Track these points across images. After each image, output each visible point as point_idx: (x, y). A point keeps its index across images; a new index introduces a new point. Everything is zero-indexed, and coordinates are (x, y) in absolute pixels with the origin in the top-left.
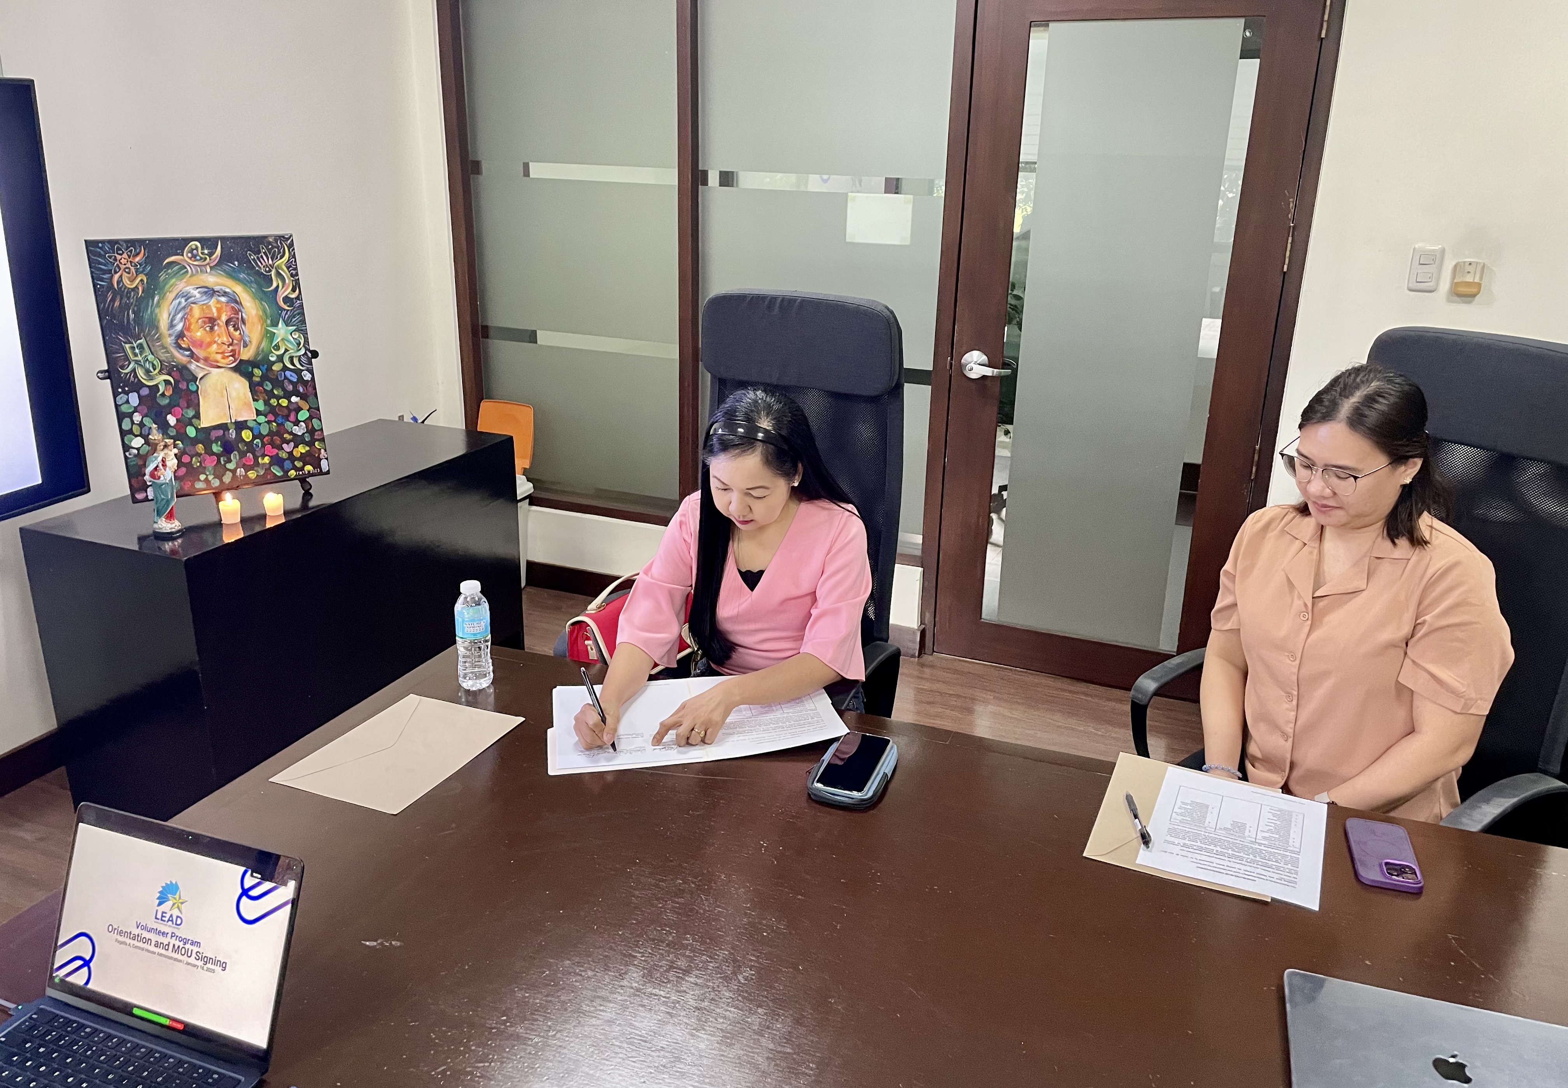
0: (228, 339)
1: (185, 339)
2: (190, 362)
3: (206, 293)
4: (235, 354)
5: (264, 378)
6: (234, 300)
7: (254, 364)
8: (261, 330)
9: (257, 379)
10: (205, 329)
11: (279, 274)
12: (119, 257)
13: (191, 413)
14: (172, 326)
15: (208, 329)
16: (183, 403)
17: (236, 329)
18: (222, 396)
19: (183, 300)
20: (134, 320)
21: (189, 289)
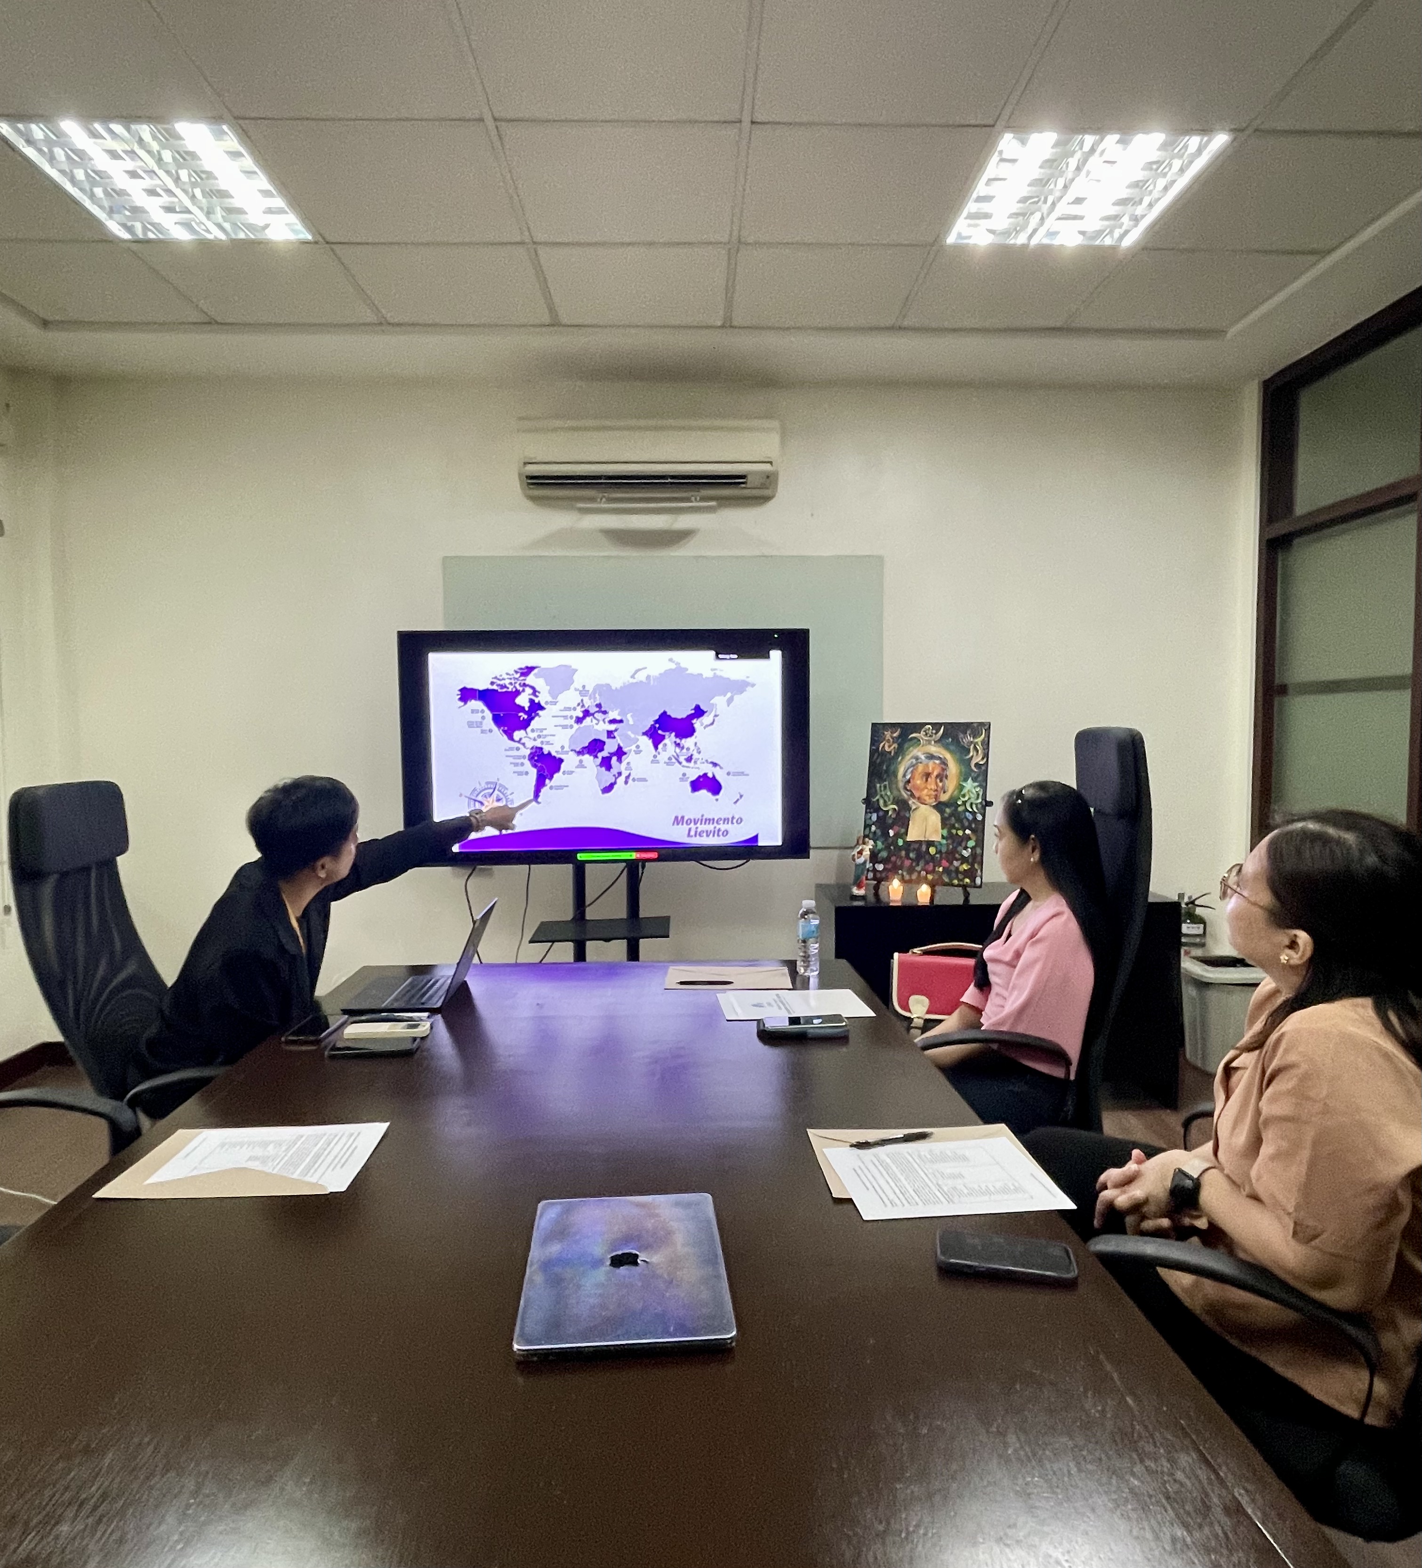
0: (935, 787)
1: (910, 784)
2: (910, 799)
3: (928, 757)
4: (937, 797)
5: (952, 815)
10: (923, 780)
11: (975, 748)
12: (886, 733)
14: (904, 776)
17: (941, 782)
18: (923, 823)
19: (914, 761)
21: (919, 754)
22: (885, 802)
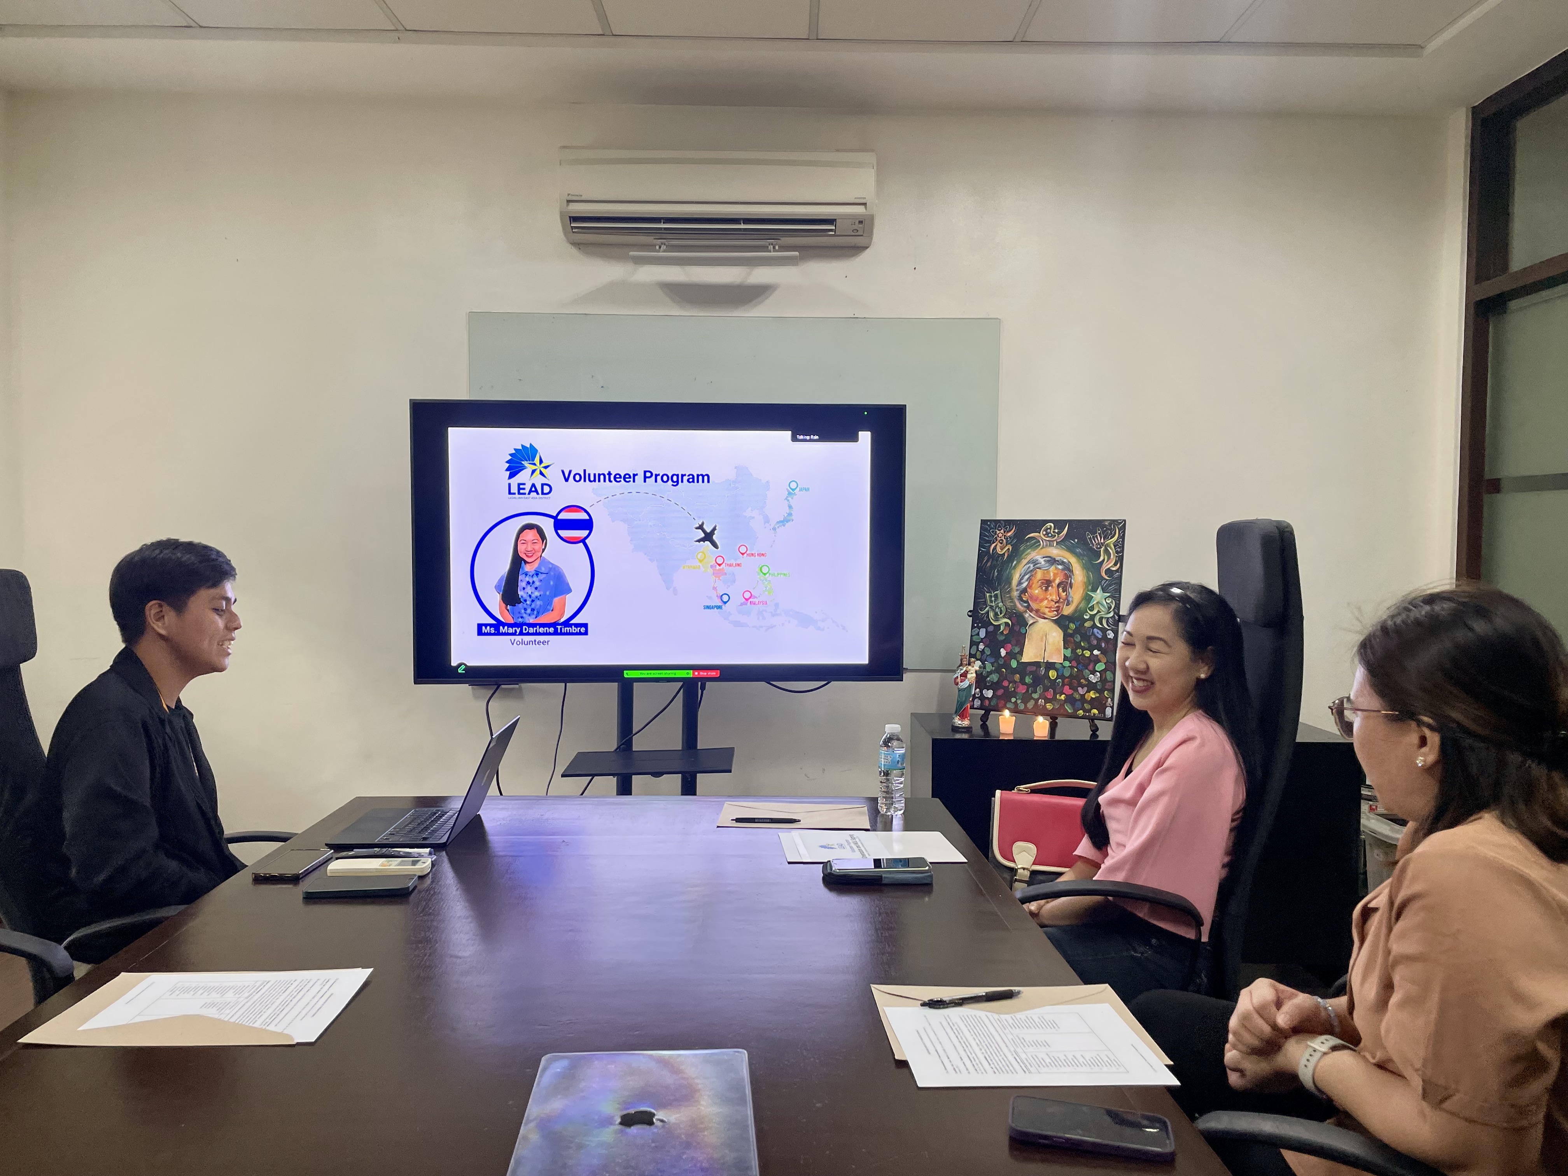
0: (1056, 597)
1: (1026, 594)
2: (1026, 612)
3: (1048, 561)
4: (1059, 610)
5: (1076, 631)
6: (1068, 568)
8: (1083, 593)
10: (1042, 588)
11: (1106, 551)
12: (998, 532)
14: (1020, 583)
15: (1044, 588)
17: (1064, 591)
18: (1042, 641)
19: (1032, 566)
20: (997, 576)
21: (1038, 557)
22: (996, 614)
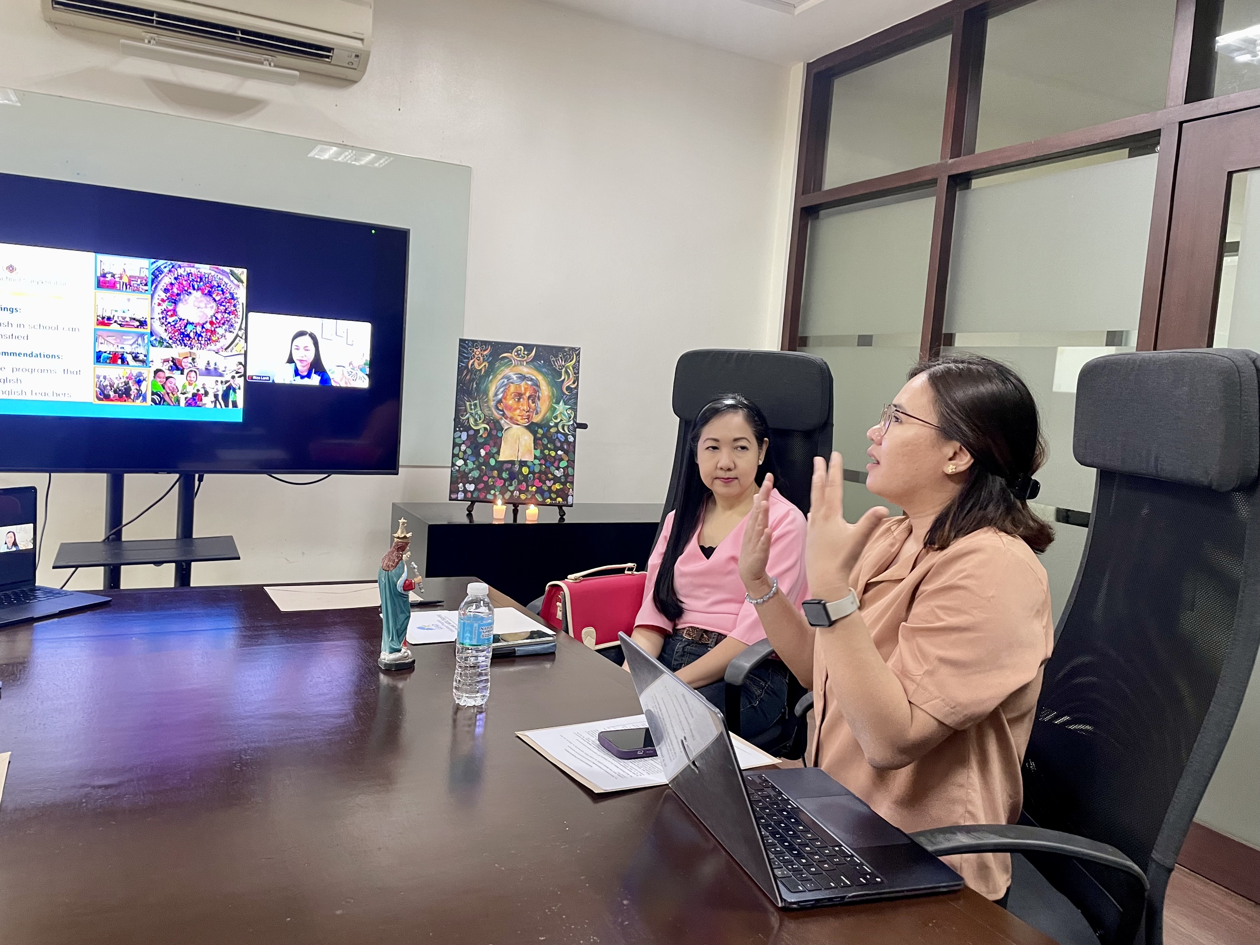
0: (527, 408)
1: (502, 404)
2: (501, 419)
3: (520, 378)
4: (529, 418)
5: (544, 435)
6: (536, 384)
7: (539, 425)
9: (539, 436)
11: (566, 372)
13: (495, 450)
14: (496, 395)
15: (516, 400)
16: (491, 443)
17: (533, 402)
18: (516, 443)
19: (506, 380)
20: (475, 388)
21: (511, 374)
22: (476, 420)
